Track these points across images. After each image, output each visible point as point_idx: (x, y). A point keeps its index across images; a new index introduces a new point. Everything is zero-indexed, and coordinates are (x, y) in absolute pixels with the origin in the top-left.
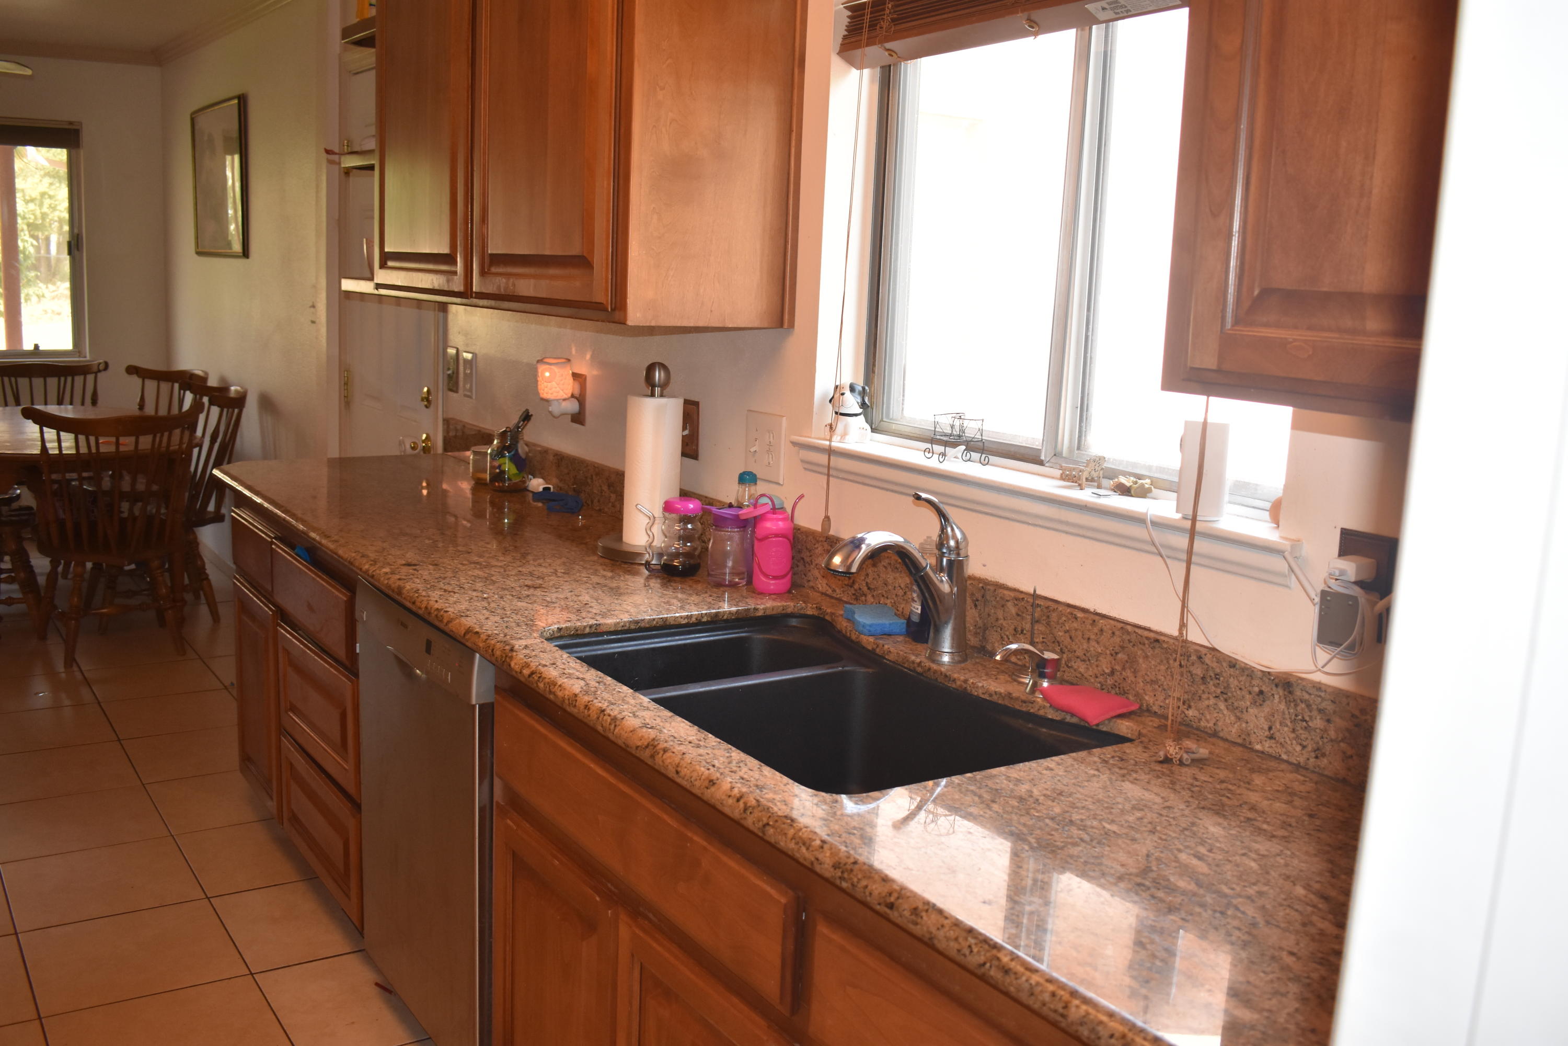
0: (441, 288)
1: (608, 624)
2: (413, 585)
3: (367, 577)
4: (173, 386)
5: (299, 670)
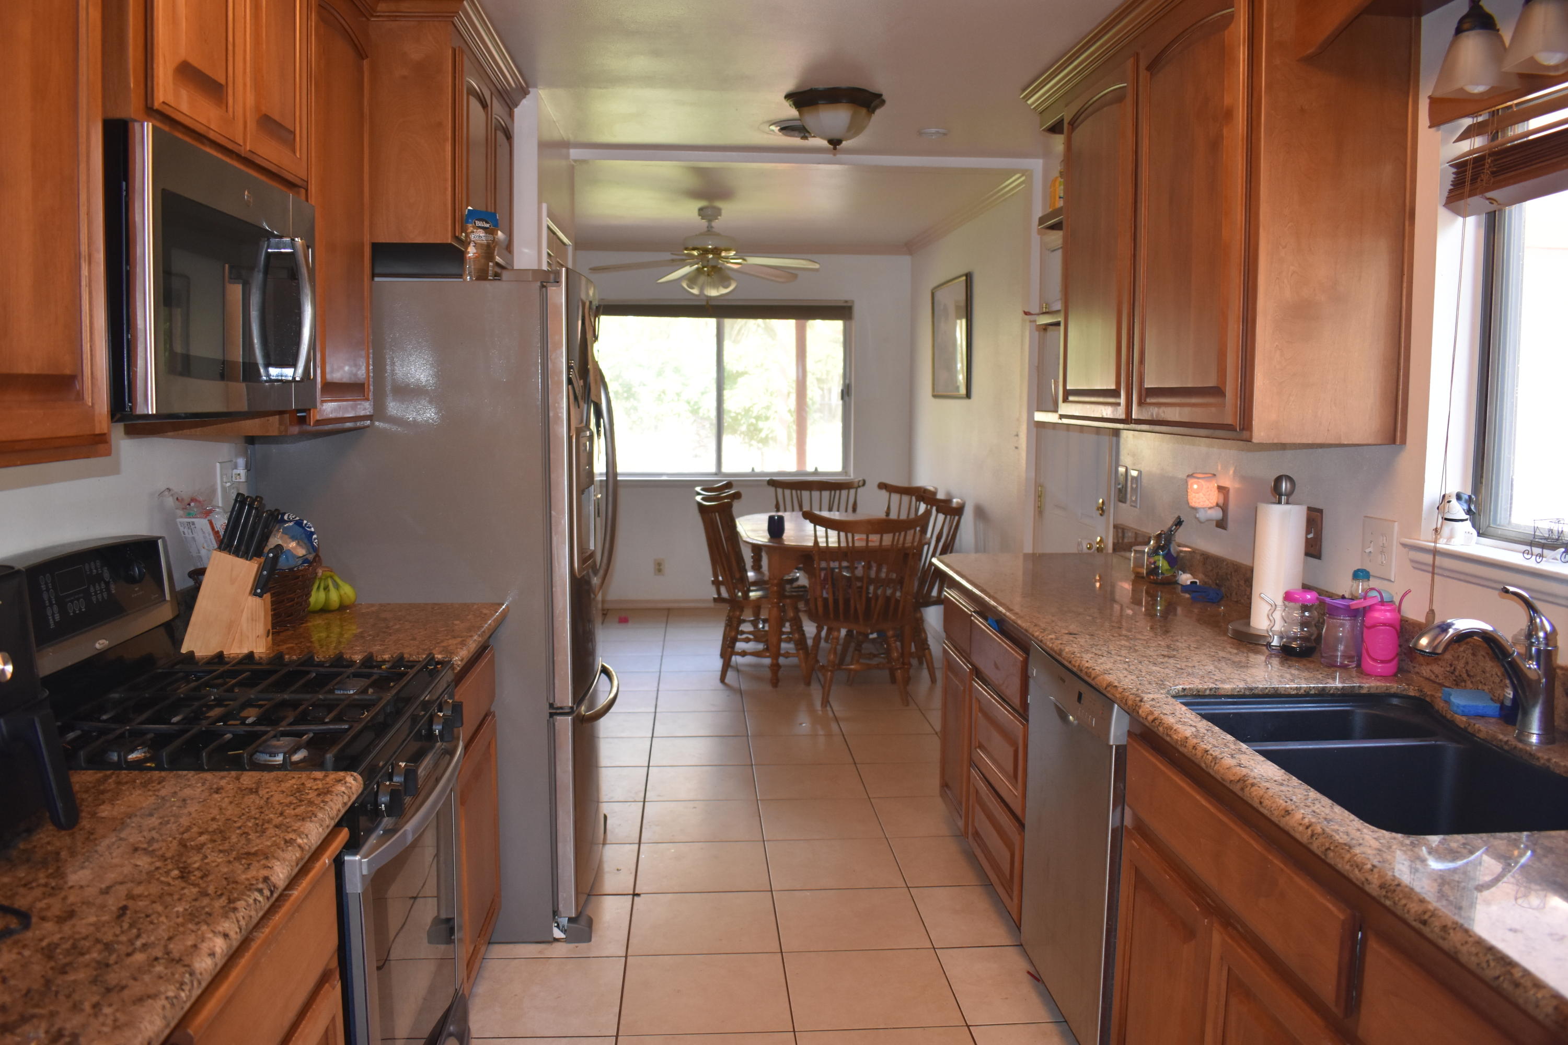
0: (1114, 417)
1: (1225, 689)
2: (1071, 649)
3: (1037, 641)
4: (911, 499)
5: (987, 716)
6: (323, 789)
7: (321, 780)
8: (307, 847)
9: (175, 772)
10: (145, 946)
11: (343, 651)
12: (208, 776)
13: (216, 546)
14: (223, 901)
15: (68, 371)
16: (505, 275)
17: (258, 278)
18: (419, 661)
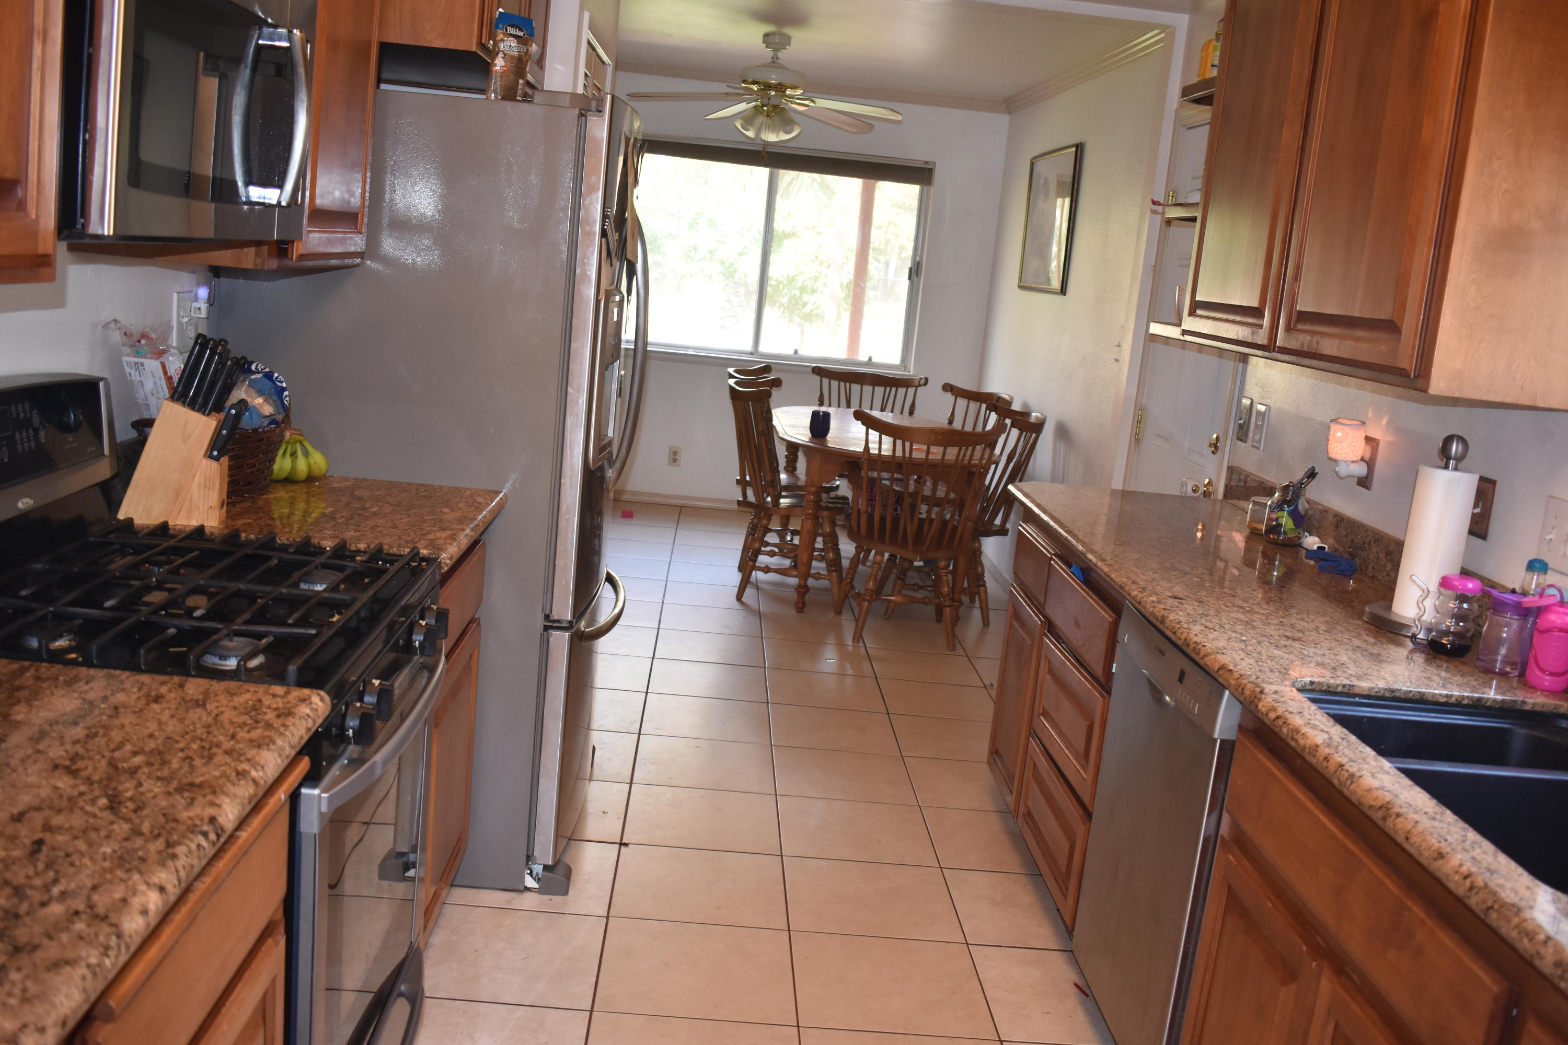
0: (1246, 340)
1: (1362, 687)
2: (1176, 617)
3: (1134, 602)
4: (980, 406)
5: (1057, 679)
6: (284, 709)
7: (282, 697)
8: (262, 782)
9: (106, 671)
10: (63, 894)
11: (311, 534)
12: (145, 678)
13: (167, 395)
14: (160, 844)
15: (9, 175)
16: (538, 98)
17: (245, 74)
18: (401, 556)
